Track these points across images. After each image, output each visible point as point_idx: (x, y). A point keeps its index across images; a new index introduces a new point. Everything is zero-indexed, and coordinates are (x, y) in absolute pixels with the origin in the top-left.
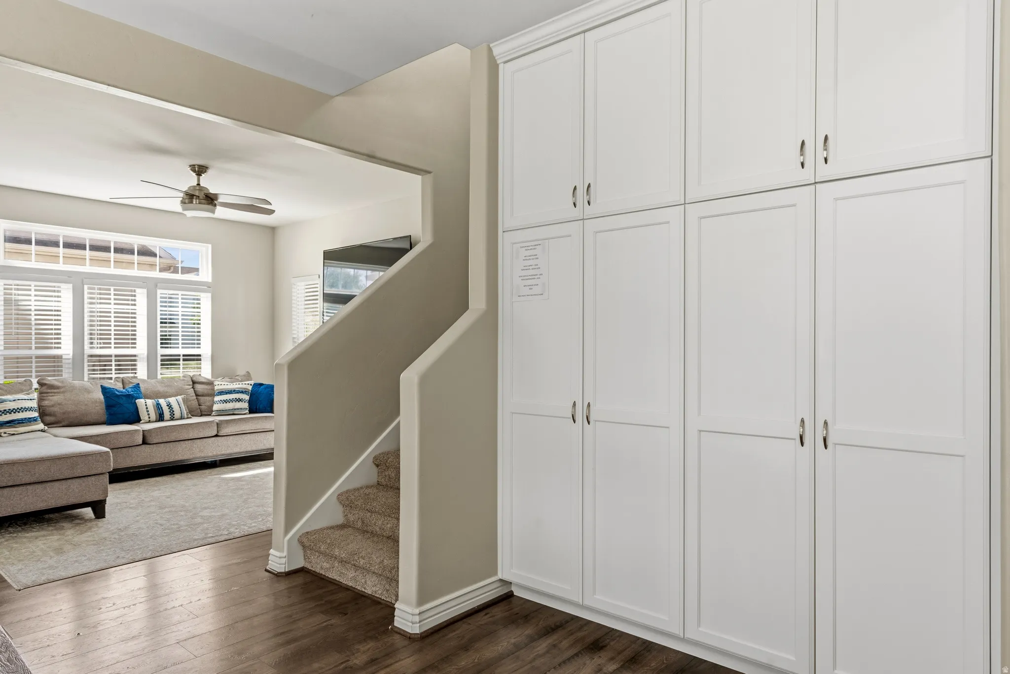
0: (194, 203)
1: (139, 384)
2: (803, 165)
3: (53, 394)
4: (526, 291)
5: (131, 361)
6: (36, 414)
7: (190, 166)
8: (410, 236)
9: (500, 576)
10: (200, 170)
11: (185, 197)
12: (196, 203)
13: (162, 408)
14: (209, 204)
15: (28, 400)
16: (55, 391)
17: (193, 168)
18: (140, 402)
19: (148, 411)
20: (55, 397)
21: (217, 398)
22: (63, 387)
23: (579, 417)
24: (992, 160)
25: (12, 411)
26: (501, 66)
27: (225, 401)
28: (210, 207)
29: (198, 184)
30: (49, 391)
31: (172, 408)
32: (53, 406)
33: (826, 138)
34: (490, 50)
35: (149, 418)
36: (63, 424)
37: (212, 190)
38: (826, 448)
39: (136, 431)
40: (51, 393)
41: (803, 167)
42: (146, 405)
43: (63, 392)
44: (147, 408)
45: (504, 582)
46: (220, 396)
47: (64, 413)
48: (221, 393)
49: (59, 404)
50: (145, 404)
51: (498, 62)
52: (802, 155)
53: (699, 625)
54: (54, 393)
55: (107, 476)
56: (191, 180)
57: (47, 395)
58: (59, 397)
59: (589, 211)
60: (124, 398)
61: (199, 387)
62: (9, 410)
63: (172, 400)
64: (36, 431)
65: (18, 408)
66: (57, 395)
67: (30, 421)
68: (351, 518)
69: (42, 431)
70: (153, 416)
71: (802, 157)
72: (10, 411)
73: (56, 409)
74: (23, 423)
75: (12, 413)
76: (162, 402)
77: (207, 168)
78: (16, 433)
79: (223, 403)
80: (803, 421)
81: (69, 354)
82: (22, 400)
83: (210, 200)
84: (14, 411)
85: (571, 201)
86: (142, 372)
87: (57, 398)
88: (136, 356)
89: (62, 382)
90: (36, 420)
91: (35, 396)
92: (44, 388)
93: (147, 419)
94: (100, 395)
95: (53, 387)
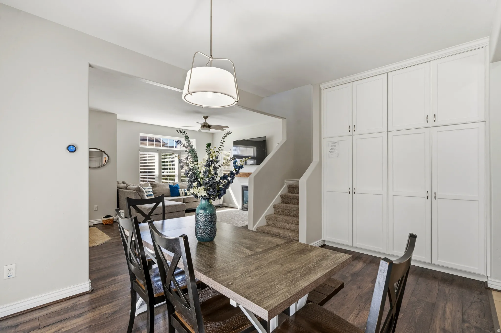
1: (178, 184)
2: (427, 122)
4: (332, 156)
5: (173, 177)
6: (152, 193)
7: (203, 116)
8: (266, 137)
9: (322, 239)
10: (206, 118)
11: (202, 126)
12: (205, 128)
13: (186, 191)
14: (209, 128)
17: (204, 117)
18: (180, 190)
19: (182, 193)
22: (157, 185)
23: (351, 192)
24: (486, 122)
26: (322, 91)
28: (209, 129)
29: (205, 122)
32: (156, 191)
33: (435, 115)
34: (320, 85)
37: (210, 124)
38: (435, 199)
39: (181, 199)
41: (427, 123)
42: (182, 191)
43: (159, 187)
45: (324, 241)
47: (159, 193)
49: (158, 190)
51: (321, 89)
52: (427, 119)
53: (393, 250)
55: (185, 211)
56: (203, 121)
57: (154, 187)
59: (354, 133)
68: (270, 223)
70: (184, 194)
71: (427, 120)
74: (150, 196)
76: (185, 189)
77: (208, 117)
80: (428, 192)
81: (157, 175)
82: (149, 189)
83: (209, 127)
84: (148, 192)
85: (348, 130)
86: (177, 181)
87: (156, 188)
88: (175, 175)
89: (157, 183)
90: (153, 195)
91: (151, 188)
92: (152, 185)
93: (182, 195)
94: (168, 188)
95: (155, 185)
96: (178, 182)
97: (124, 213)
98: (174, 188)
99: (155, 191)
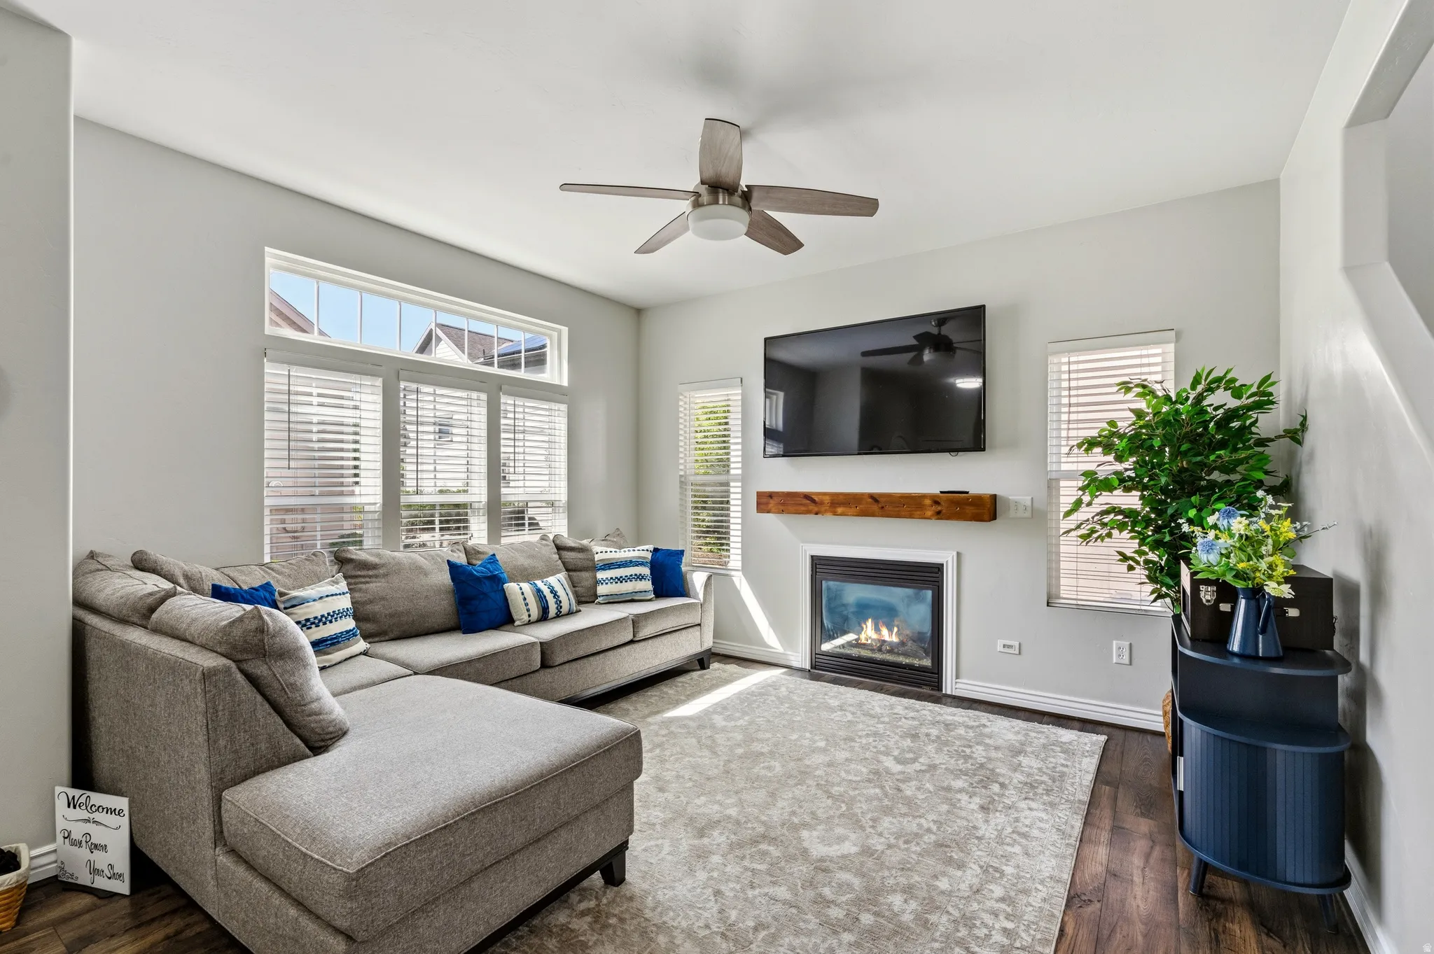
0: (721, 202)
1: (494, 555)
3: (368, 579)
5: (459, 516)
6: (349, 624)
12: (724, 204)
13: (545, 597)
15: (340, 594)
16: (370, 573)
18: (512, 588)
19: (526, 605)
20: (371, 585)
21: (601, 575)
22: (383, 565)
25: (320, 621)
27: (619, 580)
30: (359, 573)
31: (558, 597)
32: (371, 602)
35: (529, 616)
36: (392, 636)
40: (364, 577)
42: (523, 594)
43: (385, 575)
44: (525, 599)
46: (608, 571)
47: (391, 616)
48: (609, 566)
49: (383, 599)
50: (520, 592)
54: (370, 577)
57: (357, 580)
58: (378, 584)
60: (487, 583)
61: (569, 555)
62: (316, 618)
63: (552, 580)
64: (357, 655)
65: (329, 614)
66: (376, 582)
67: (347, 636)
69: (365, 653)
70: (535, 613)
72: (317, 621)
73: (376, 608)
74: (338, 642)
75: (321, 624)
76: (539, 583)
78: (327, 665)
79: (616, 583)
81: (375, 504)
82: (332, 595)
84: (324, 619)
86: (478, 533)
87: (375, 587)
88: (464, 506)
89: (378, 555)
90: (355, 635)
91: (343, 586)
92: (349, 567)
93: (526, 618)
94: (445, 578)
95: (365, 565)
96: (485, 541)
97: (124, 822)
98: (478, 579)
99: (364, 603)
